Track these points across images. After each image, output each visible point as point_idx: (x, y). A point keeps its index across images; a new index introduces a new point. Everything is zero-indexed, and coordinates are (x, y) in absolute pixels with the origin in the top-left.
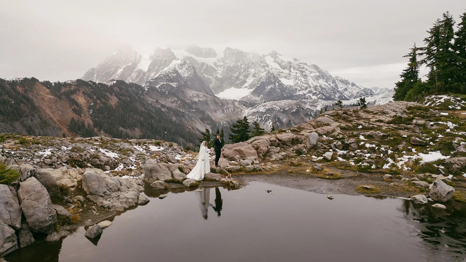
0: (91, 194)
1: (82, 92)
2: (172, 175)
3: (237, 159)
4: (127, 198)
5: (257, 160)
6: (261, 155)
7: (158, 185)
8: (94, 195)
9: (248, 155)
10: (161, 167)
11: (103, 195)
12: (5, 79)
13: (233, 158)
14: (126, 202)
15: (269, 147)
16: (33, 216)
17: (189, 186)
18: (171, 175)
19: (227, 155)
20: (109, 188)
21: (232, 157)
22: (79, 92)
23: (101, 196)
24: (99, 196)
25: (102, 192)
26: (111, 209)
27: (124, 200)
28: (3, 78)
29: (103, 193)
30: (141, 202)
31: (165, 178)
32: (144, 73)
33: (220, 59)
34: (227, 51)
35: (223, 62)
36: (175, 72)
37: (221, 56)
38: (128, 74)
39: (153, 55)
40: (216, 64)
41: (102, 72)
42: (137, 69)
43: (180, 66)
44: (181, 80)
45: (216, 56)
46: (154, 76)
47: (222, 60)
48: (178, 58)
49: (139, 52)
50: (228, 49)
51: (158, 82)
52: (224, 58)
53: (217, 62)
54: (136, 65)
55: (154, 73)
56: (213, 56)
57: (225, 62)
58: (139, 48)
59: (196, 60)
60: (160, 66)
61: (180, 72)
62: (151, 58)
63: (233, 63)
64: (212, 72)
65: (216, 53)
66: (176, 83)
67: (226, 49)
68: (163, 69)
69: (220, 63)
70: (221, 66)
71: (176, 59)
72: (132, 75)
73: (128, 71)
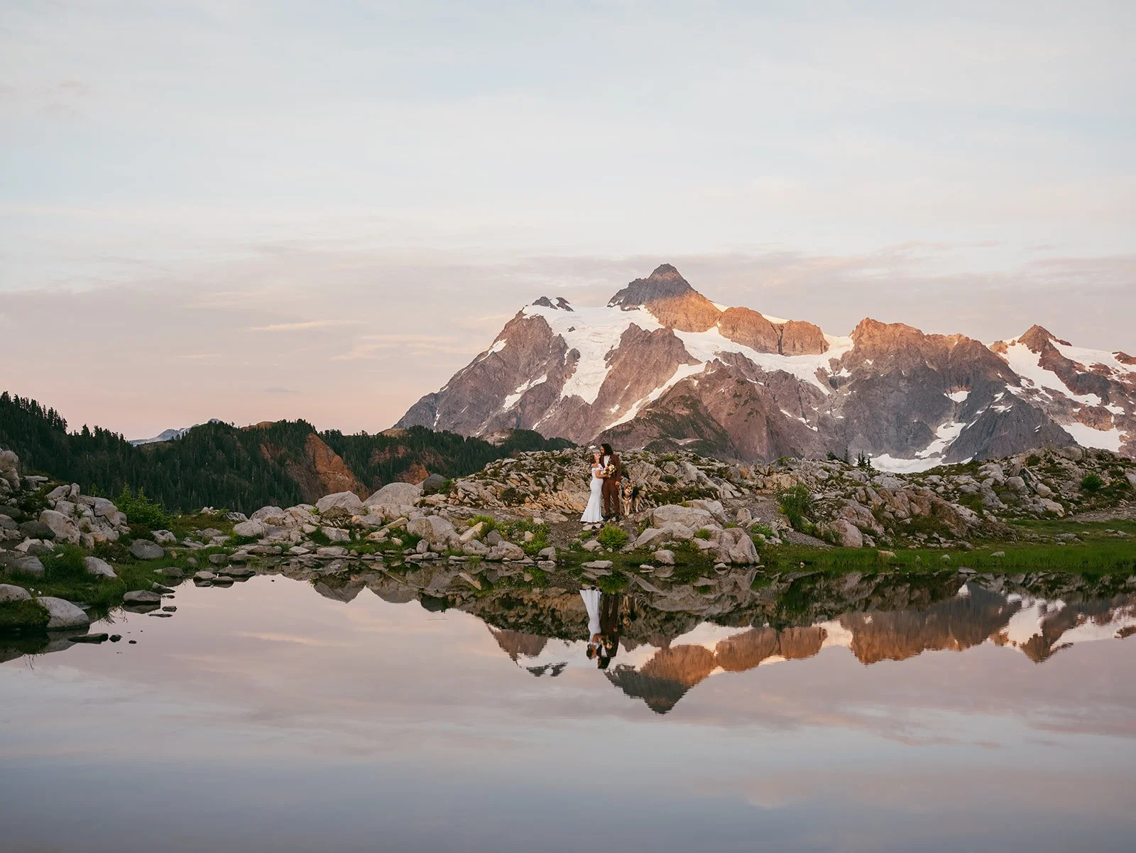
1: (427, 463)
12: (233, 424)
22: (418, 464)
28: (229, 423)
32: (586, 408)
33: (839, 357)
34: (864, 330)
35: (849, 368)
36: (689, 403)
37: (844, 350)
38: (536, 411)
39: (616, 350)
40: (826, 375)
41: (458, 404)
42: (562, 396)
43: (707, 382)
44: (708, 431)
45: (826, 349)
46: (617, 416)
47: (846, 362)
48: (695, 358)
49: (573, 341)
50: (867, 324)
51: (638, 437)
52: (855, 355)
53: (828, 370)
54: (561, 383)
55: (617, 407)
56: (816, 348)
57: (858, 368)
58: (572, 329)
59: (755, 362)
60: (637, 386)
61: (705, 403)
62: (609, 359)
63: (887, 371)
64: (810, 403)
65: (826, 337)
66: (695, 440)
67: (861, 322)
68: (645, 395)
69: (839, 373)
70: (843, 381)
71: (690, 360)
72: (548, 416)
73: (535, 401)
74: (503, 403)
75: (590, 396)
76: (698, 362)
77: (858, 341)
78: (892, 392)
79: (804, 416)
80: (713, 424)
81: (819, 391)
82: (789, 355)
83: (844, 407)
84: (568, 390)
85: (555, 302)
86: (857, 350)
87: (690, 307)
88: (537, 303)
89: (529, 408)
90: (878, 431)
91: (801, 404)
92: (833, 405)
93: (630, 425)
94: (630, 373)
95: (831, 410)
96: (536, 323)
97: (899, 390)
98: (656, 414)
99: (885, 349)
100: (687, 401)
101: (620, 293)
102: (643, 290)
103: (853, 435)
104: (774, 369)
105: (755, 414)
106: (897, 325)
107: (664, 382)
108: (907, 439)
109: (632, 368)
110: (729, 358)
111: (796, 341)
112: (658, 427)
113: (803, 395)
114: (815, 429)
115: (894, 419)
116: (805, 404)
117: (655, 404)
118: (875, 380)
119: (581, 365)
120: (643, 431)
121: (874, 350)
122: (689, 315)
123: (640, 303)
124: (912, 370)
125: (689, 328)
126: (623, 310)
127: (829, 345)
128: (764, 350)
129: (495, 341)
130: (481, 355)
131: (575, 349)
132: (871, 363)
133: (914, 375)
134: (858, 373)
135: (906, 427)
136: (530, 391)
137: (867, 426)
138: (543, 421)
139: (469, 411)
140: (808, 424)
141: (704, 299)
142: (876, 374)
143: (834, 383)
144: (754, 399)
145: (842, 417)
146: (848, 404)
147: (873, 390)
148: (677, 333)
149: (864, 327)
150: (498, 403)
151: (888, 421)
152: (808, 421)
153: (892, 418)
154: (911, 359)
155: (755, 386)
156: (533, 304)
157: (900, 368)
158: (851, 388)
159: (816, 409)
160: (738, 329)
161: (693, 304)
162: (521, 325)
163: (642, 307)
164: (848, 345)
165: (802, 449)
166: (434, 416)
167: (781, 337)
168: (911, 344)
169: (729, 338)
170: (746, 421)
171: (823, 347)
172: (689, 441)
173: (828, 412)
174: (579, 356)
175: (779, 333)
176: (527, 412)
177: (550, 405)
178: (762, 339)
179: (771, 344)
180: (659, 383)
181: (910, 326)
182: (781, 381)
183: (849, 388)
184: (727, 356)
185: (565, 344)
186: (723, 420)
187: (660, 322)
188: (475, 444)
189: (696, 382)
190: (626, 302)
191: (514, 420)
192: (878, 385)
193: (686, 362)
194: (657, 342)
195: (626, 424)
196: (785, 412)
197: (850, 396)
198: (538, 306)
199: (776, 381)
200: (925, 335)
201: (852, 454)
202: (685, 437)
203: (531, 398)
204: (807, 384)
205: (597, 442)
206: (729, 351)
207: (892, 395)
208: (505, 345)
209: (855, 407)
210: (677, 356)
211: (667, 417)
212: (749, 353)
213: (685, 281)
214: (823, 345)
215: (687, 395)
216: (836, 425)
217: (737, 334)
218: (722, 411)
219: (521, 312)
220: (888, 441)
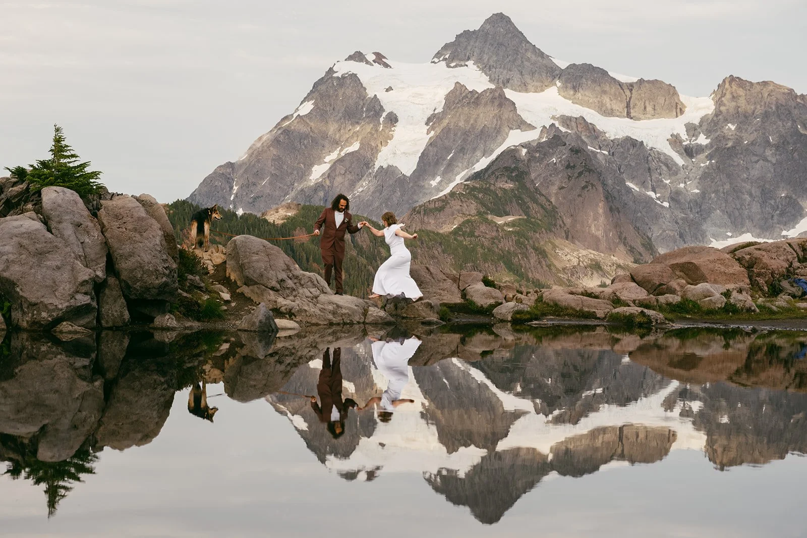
0: (248, 282)
2: (464, 295)
3: (678, 288)
4: (338, 306)
5: (744, 293)
6: (761, 281)
7: (422, 310)
8: (256, 283)
9: (715, 280)
10: (431, 273)
11: (278, 286)
13: (664, 287)
14: (334, 313)
15: (796, 264)
16: (131, 256)
17: (510, 319)
18: (460, 295)
19: (644, 277)
20: (293, 275)
21: (661, 285)
23: (273, 289)
24: (267, 287)
25: (274, 279)
26: (295, 316)
27: (331, 307)
29: (278, 282)
30: (373, 320)
31: (442, 300)
32: (402, 181)
33: (696, 122)
34: (727, 89)
35: (708, 134)
36: (514, 175)
37: (702, 113)
38: (346, 183)
39: (439, 113)
40: (681, 142)
41: (259, 175)
42: (377, 166)
43: (537, 151)
44: (534, 207)
45: (682, 112)
46: (438, 189)
47: (705, 127)
48: (529, 122)
49: (389, 102)
50: (730, 83)
51: (453, 214)
52: (715, 119)
53: (684, 136)
54: (375, 151)
55: (438, 179)
56: (670, 111)
57: (718, 134)
58: (389, 89)
59: (598, 127)
60: (461, 155)
61: (533, 176)
62: (431, 124)
63: (752, 137)
64: (660, 174)
65: (683, 98)
66: (518, 217)
67: (724, 81)
68: (470, 165)
69: (696, 140)
70: (700, 149)
71: (523, 125)
72: (360, 190)
73: (346, 172)
74: (309, 174)
75: (408, 167)
76: (531, 127)
77: (719, 103)
78: (757, 162)
79: (654, 190)
80: (542, 200)
81: (672, 160)
82: (639, 119)
83: (700, 179)
84: (383, 159)
85: (371, 57)
86: (718, 113)
87: (526, 63)
88: (351, 58)
89: (339, 179)
90: (739, 206)
91: (651, 176)
92: (688, 178)
93: (443, 201)
94: (454, 141)
95: (685, 183)
96: (348, 82)
97: (766, 160)
98: (474, 188)
99: (750, 112)
100: (512, 173)
101: (446, 47)
102: (472, 43)
103: (710, 211)
104: (620, 135)
105: (590, 187)
106: (765, 83)
107: (493, 151)
108: (773, 216)
109: (455, 135)
110: (568, 123)
111: (647, 103)
112: (476, 202)
113: (653, 165)
114: (666, 204)
115: (758, 194)
116: (655, 176)
117: (477, 176)
118: (737, 148)
119: (399, 131)
120: (458, 207)
121: (738, 112)
122: (524, 73)
123: (469, 59)
124: (781, 136)
125: (524, 87)
126: (448, 66)
127: (685, 107)
128: (609, 113)
129: (302, 103)
130: (286, 118)
131: (392, 112)
132: (733, 127)
133: (783, 143)
134: (718, 140)
135: (772, 202)
136: (340, 161)
137: (726, 201)
138: (354, 195)
139: (271, 183)
140: (658, 199)
141: (541, 54)
142: (739, 141)
143: (689, 152)
144: (590, 171)
145: (697, 191)
146: (705, 176)
147: (735, 160)
148: (509, 93)
149: (727, 85)
150: (304, 174)
151: (751, 195)
152: (658, 195)
153: (756, 192)
154: (780, 123)
155: (598, 156)
156: (346, 60)
157: (767, 134)
158: (710, 157)
159: (668, 182)
160: (580, 90)
161: (528, 60)
162: (330, 85)
163: (470, 63)
164: (708, 108)
165: (650, 228)
166: (231, 188)
167: (630, 98)
168: (782, 105)
169: (570, 99)
170: (580, 196)
171: (678, 109)
172: (510, 219)
173: (682, 185)
174: (396, 120)
175: (628, 93)
176: (336, 184)
177: (362, 176)
178: (608, 100)
179: (618, 106)
180: (485, 153)
181: (781, 84)
182: (629, 149)
183: (707, 157)
184: (566, 120)
185: (382, 107)
186: (553, 195)
187: (491, 81)
188: (250, 222)
189: (524, 151)
190: (452, 59)
191: (321, 194)
192: (741, 154)
193: (519, 127)
194: (486, 104)
195: (439, 199)
196: (630, 185)
197: (707, 167)
198: (352, 62)
199: (622, 150)
200: (799, 94)
201: (707, 233)
202: (507, 214)
203: (341, 169)
204: (659, 153)
205: (406, 219)
206: (568, 114)
207: (758, 166)
208: (313, 107)
209: (712, 180)
210: (508, 120)
211: (486, 191)
212: (592, 116)
213: (521, 33)
214: (679, 107)
215: (513, 166)
216: (690, 201)
217: (579, 95)
218: (553, 184)
219: (331, 69)
220: (750, 218)
